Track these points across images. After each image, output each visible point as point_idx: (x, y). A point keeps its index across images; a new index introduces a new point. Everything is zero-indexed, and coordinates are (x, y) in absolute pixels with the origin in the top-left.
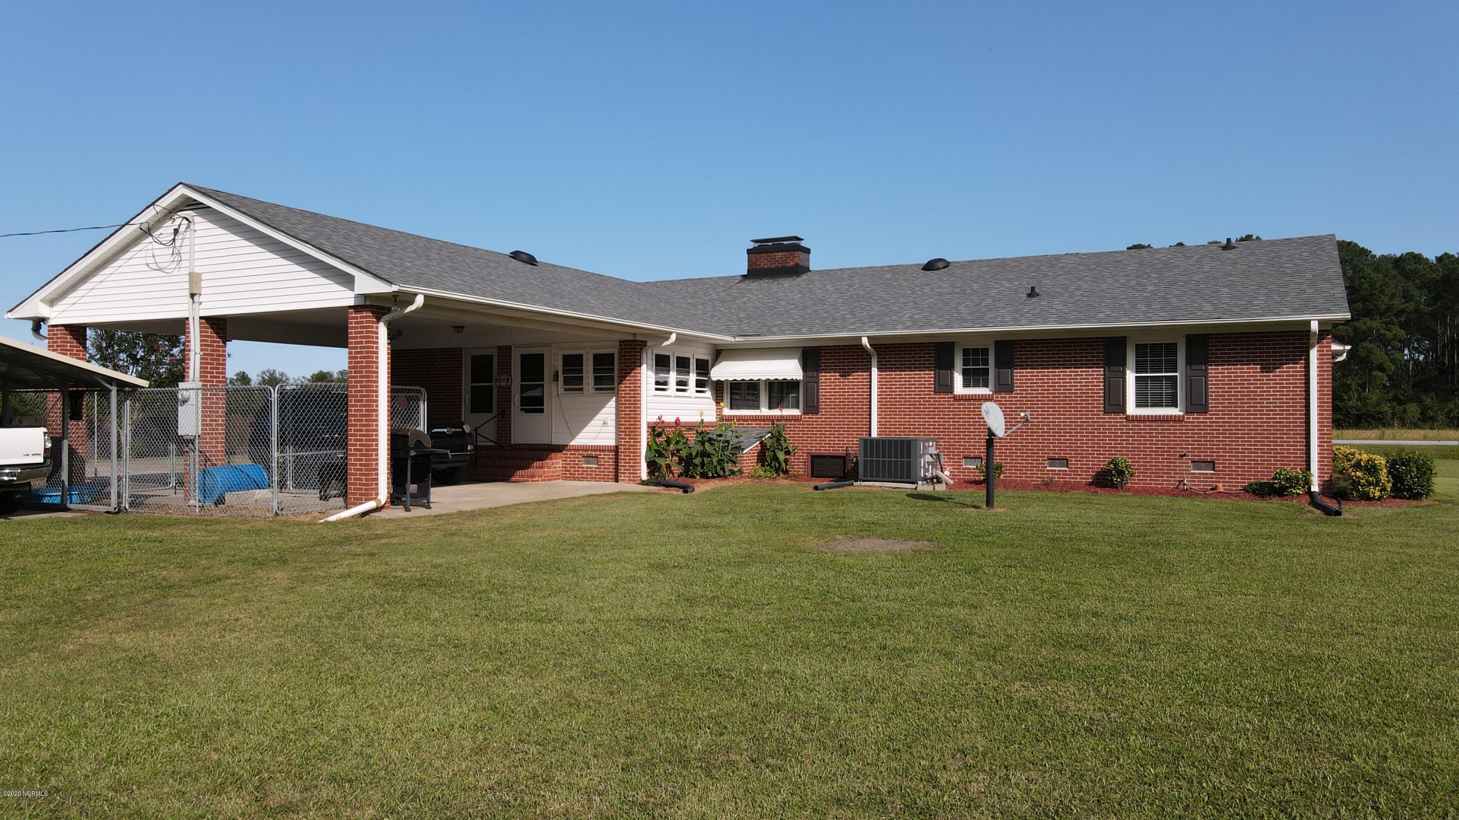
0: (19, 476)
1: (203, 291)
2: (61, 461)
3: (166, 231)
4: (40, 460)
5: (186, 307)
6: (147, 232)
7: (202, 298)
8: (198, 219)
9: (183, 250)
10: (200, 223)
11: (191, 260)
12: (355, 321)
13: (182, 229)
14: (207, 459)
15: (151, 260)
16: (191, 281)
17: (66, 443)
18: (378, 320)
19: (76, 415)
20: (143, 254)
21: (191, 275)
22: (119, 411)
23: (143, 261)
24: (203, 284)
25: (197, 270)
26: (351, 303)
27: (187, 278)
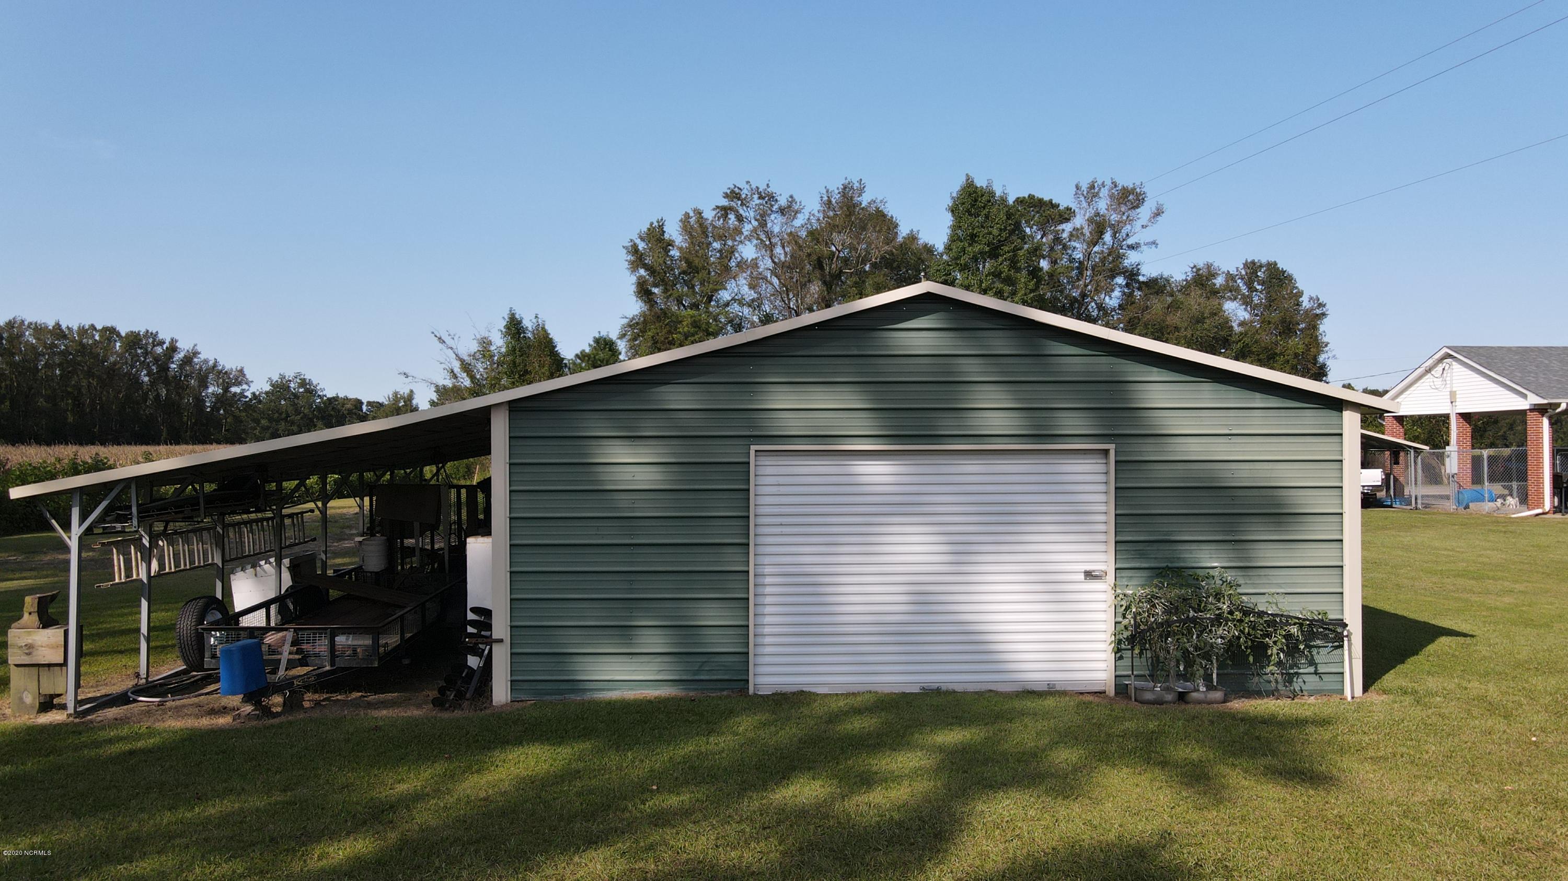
0: (1371, 490)
1: (1457, 400)
2: (1390, 485)
3: (1439, 368)
4: (1380, 484)
5: (1449, 408)
6: (1429, 371)
7: (1457, 404)
8: (1454, 363)
9: (1447, 379)
10: (1455, 365)
11: (1452, 384)
12: (1531, 417)
13: (1446, 368)
14: (1460, 486)
15: (1432, 384)
16: (1451, 395)
17: (1392, 476)
18: (1543, 416)
19: (1397, 463)
20: (1428, 380)
21: (1451, 392)
22: (1415, 462)
23: (1428, 384)
24: (1457, 396)
25: (1454, 389)
26: (1527, 407)
27: (1448, 393)
